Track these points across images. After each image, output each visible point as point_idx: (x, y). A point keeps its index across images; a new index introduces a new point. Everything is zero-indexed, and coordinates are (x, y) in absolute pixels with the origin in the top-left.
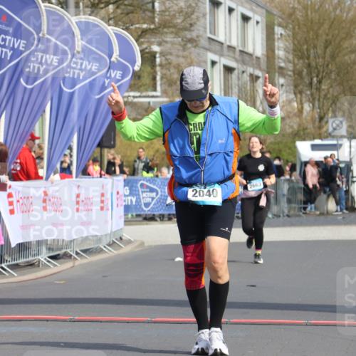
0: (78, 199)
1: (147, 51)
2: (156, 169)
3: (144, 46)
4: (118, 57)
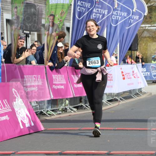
0: (123, 74)
1: (154, 5)
3: (152, 4)
4: (136, 10)
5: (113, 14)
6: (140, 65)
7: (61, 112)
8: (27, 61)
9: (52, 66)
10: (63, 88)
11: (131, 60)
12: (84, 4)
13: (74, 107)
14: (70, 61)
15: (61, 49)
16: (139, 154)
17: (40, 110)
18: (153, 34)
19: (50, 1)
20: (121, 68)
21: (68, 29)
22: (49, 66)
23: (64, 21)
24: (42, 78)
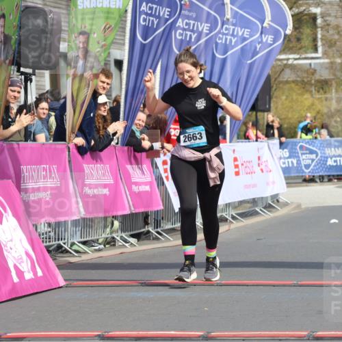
0: (236, 163)
1: (306, 12)
3: (302, 9)
4: (270, 23)
5: (219, 32)
6: (275, 142)
7: (102, 246)
8: (28, 134)
9: (83, 145)
10: (108, 193)
11: (255, 132)
12: (156, 9)
14: (124, 135)
15: (103, 109)
16: (273, 338)
17: (55, 241)
18: (305, 75)
19: (79, 3)
20: (234, 151)
21: (119, 64)
22: (76, 145)
23: (112, 47)
24: (61, 170)
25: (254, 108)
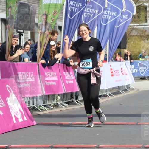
0: (112, 71)
1: (142, 5)
2: (145, 57)
3: (140, 4)
4: (125, 9)
5: (103, 14)
6: (128, 62)
7: (53, 107)
8: (21, 58)
9: (44, 63)
10: (55, 84)
12: (76, 4)
13: (66, 103)
15: (53, 47)
16: (127, 147)
17: (32, 105)
18: (142, 33)
19: (43, 1)
20: (110, 66)
21: (60, 28)
22: (41, 63)
23: (57, 20)
24: (35, 74)
25: (119, 47)
